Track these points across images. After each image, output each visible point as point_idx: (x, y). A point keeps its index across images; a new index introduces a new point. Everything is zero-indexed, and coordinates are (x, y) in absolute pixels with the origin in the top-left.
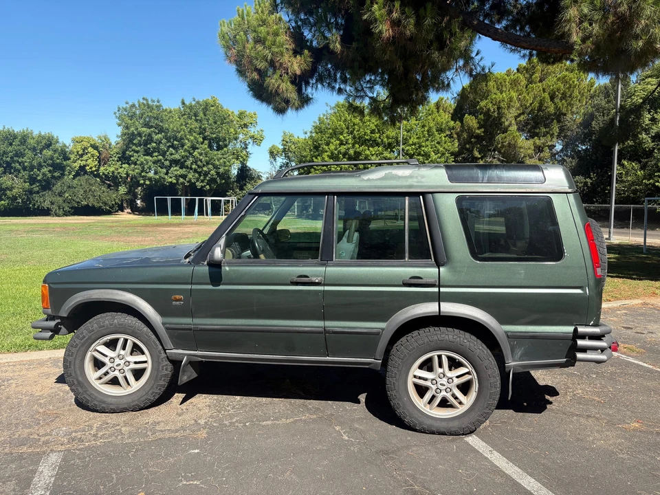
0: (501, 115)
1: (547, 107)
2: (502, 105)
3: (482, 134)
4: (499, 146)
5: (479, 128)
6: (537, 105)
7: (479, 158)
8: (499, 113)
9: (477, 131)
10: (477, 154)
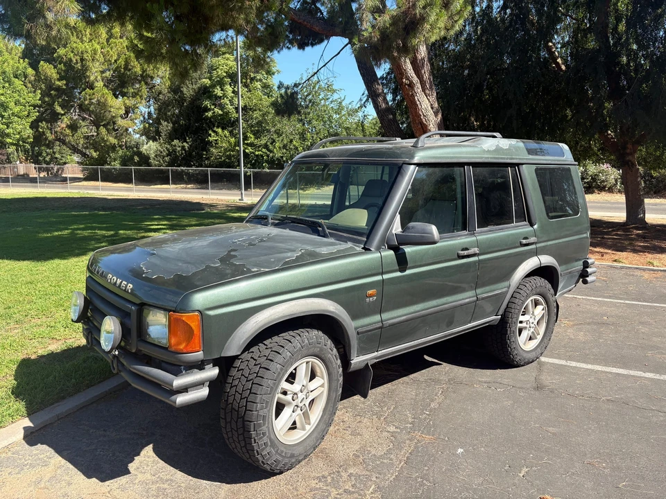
0: (85, 69)
1: (134, 67)
2: (85, 56)
3: (64, 87)
4: (86, 102)
5: (59, 80)
6: (123, 63)
7: (62, 115)
8: (83, 66)
9: (57, 83)
10: (59, 109)
